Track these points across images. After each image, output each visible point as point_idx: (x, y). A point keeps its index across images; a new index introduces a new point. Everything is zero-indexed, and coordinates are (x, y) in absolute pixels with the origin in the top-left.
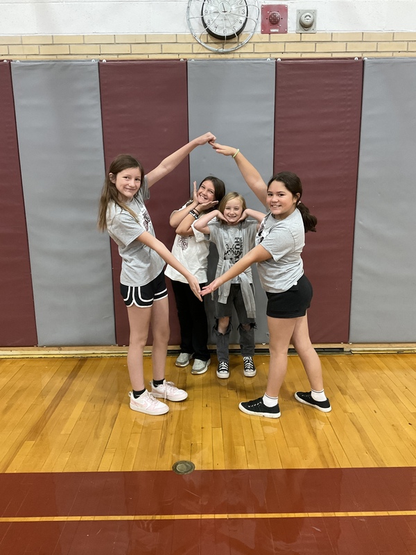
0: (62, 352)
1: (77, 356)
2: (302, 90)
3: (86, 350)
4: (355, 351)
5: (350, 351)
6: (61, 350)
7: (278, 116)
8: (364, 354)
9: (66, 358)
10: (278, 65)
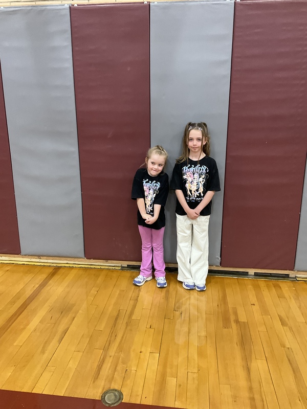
0: (41, 260)
4: (300, 277)
5: (296, 277)
9: (44, 266)
10: (237, 6)
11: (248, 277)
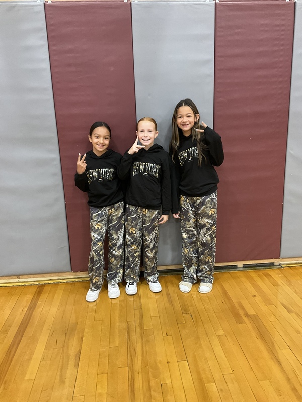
0: (21, 280)
1: (35, 283)
2: (239, 30)
3: (43, 277)
4: (284, 264)
5: (280, 265)
6: (19, 278)
7: (218, 54)
8: (292, 267)
9: (25, 285)
10: (217, 6)
11: (238, 269)
